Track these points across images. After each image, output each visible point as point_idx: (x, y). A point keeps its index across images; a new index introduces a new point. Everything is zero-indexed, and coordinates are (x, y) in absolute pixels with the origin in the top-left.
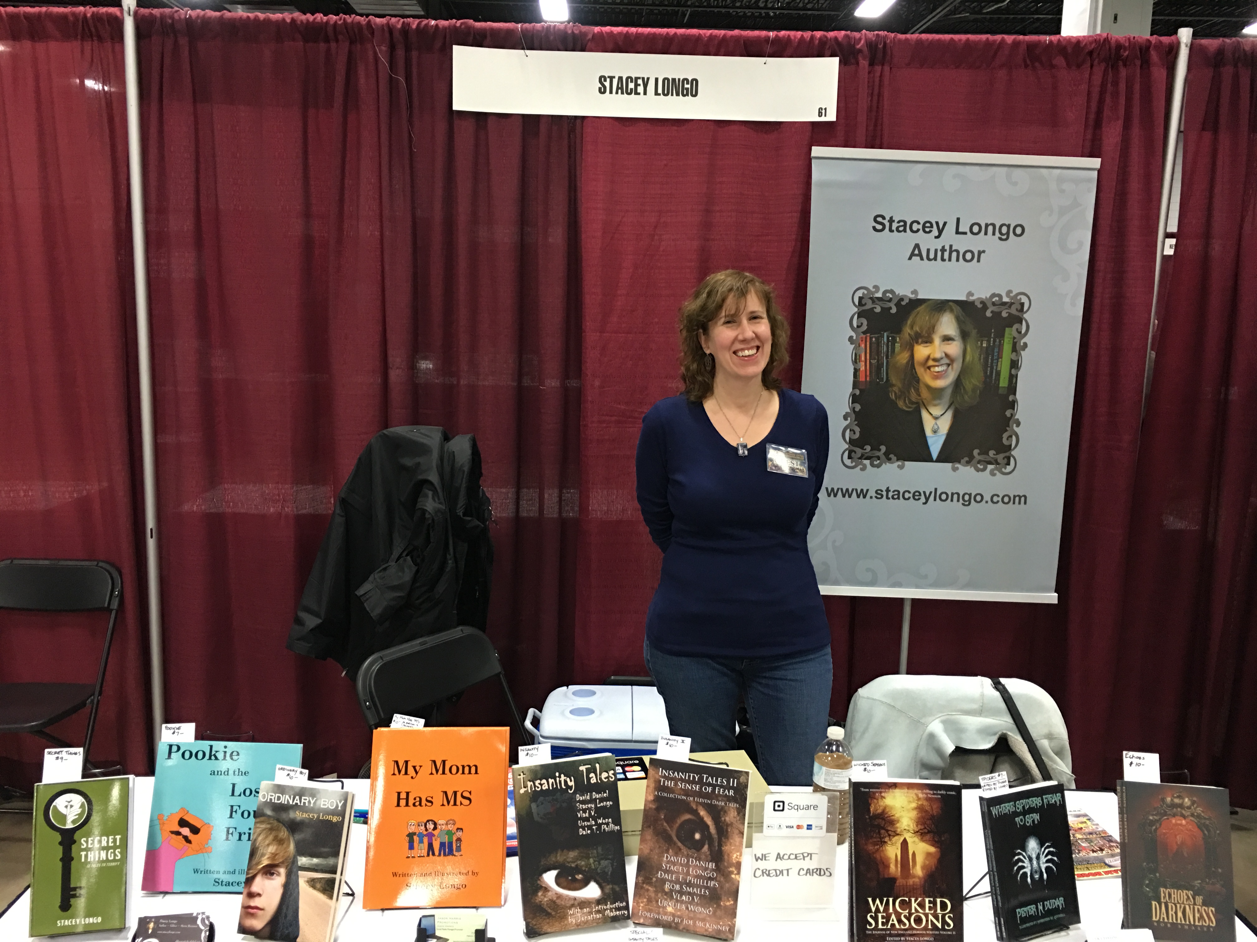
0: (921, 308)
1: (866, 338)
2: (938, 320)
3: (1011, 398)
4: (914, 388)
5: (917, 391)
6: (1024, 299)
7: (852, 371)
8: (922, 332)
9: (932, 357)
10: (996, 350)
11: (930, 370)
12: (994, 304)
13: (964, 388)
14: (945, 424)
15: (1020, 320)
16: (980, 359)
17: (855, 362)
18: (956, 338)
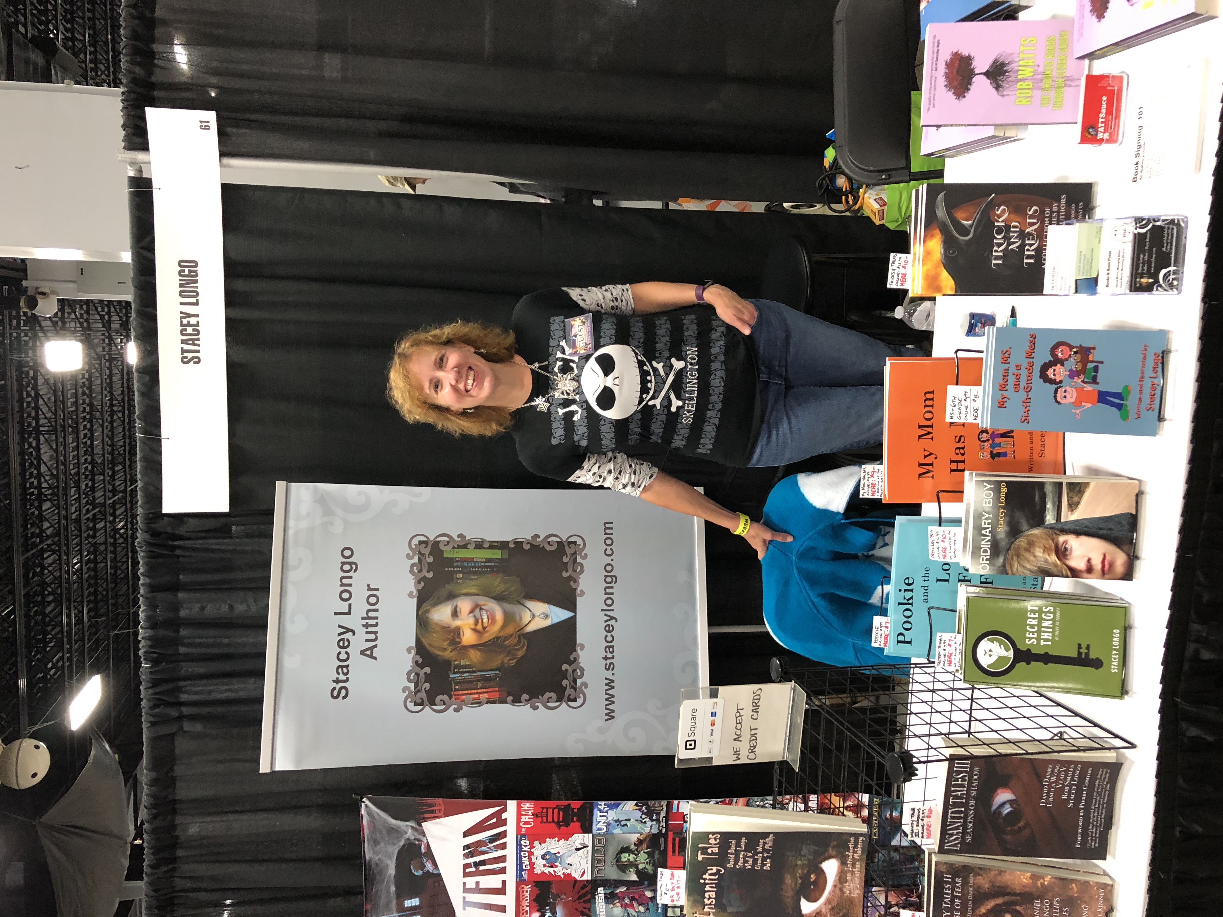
0: (425, 642)
1: (456, 695)
2: (437, 624)
3: (512, 546)
4: (504, 641)
5: (506, 638)
6: (415, 541)
7: (489, 705)
8: (448, 639)
9: (473, 627)
10: (465, 564)
11: (486, 628)
12: (420, 571)
13: (503, 592)
14: (539, 607)
15: (436, 543)
16: (475, 579)
17: (480, 704)
18: (455, 604)
